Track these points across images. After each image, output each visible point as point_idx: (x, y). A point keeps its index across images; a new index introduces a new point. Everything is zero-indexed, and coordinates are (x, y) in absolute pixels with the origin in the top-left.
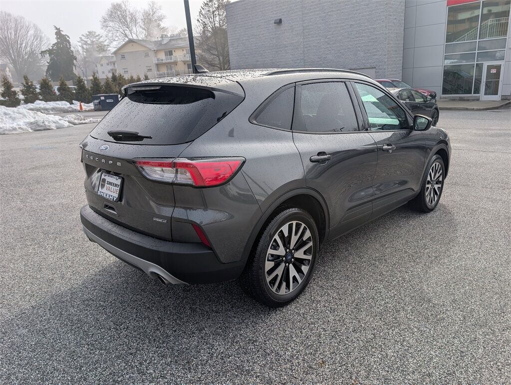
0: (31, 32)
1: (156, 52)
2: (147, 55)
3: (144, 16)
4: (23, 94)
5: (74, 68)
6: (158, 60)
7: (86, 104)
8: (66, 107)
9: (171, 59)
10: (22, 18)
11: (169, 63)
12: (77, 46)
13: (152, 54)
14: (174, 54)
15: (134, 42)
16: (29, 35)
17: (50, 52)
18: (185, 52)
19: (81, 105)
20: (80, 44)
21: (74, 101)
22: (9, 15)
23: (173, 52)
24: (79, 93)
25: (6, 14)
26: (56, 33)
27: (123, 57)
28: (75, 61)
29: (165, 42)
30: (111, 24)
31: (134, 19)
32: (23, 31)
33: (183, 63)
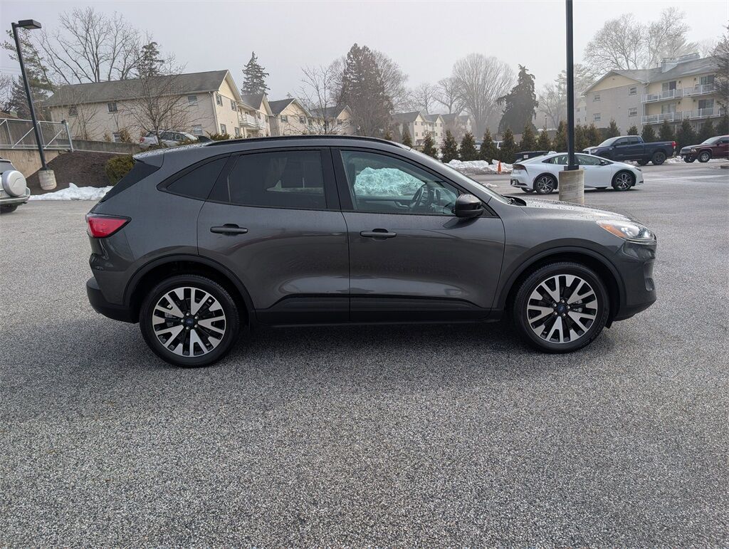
0: (501, 75)
1: (648, 86)
2: (633, 91)
3: (650, 33)
4: (442, 152)
5: (533, 117)
6: (649, 97)
7: (508, 165)
8: (481, 168)
9: (671, 95)
10: (494, 58)
11: (666, 101)
12: (552, 86)
13: (640, 90)
14: (678, 86)
15: (617, 74)
16: (498, 78)
17: (508, 98)
18: (698, 82)
19: (499, 166)
20: (557, 83)
21: (494, 161)
22: (481, 57)
23: (677, 84)
24: (504, 150)
25: (477, 55)
26: (520, 74)
27: (597, 98)
28: (535, 108)
29: (668, 69)
30: (600, 52)
31: (635, 40)
32: (492, 74)
33: (690, 100)
